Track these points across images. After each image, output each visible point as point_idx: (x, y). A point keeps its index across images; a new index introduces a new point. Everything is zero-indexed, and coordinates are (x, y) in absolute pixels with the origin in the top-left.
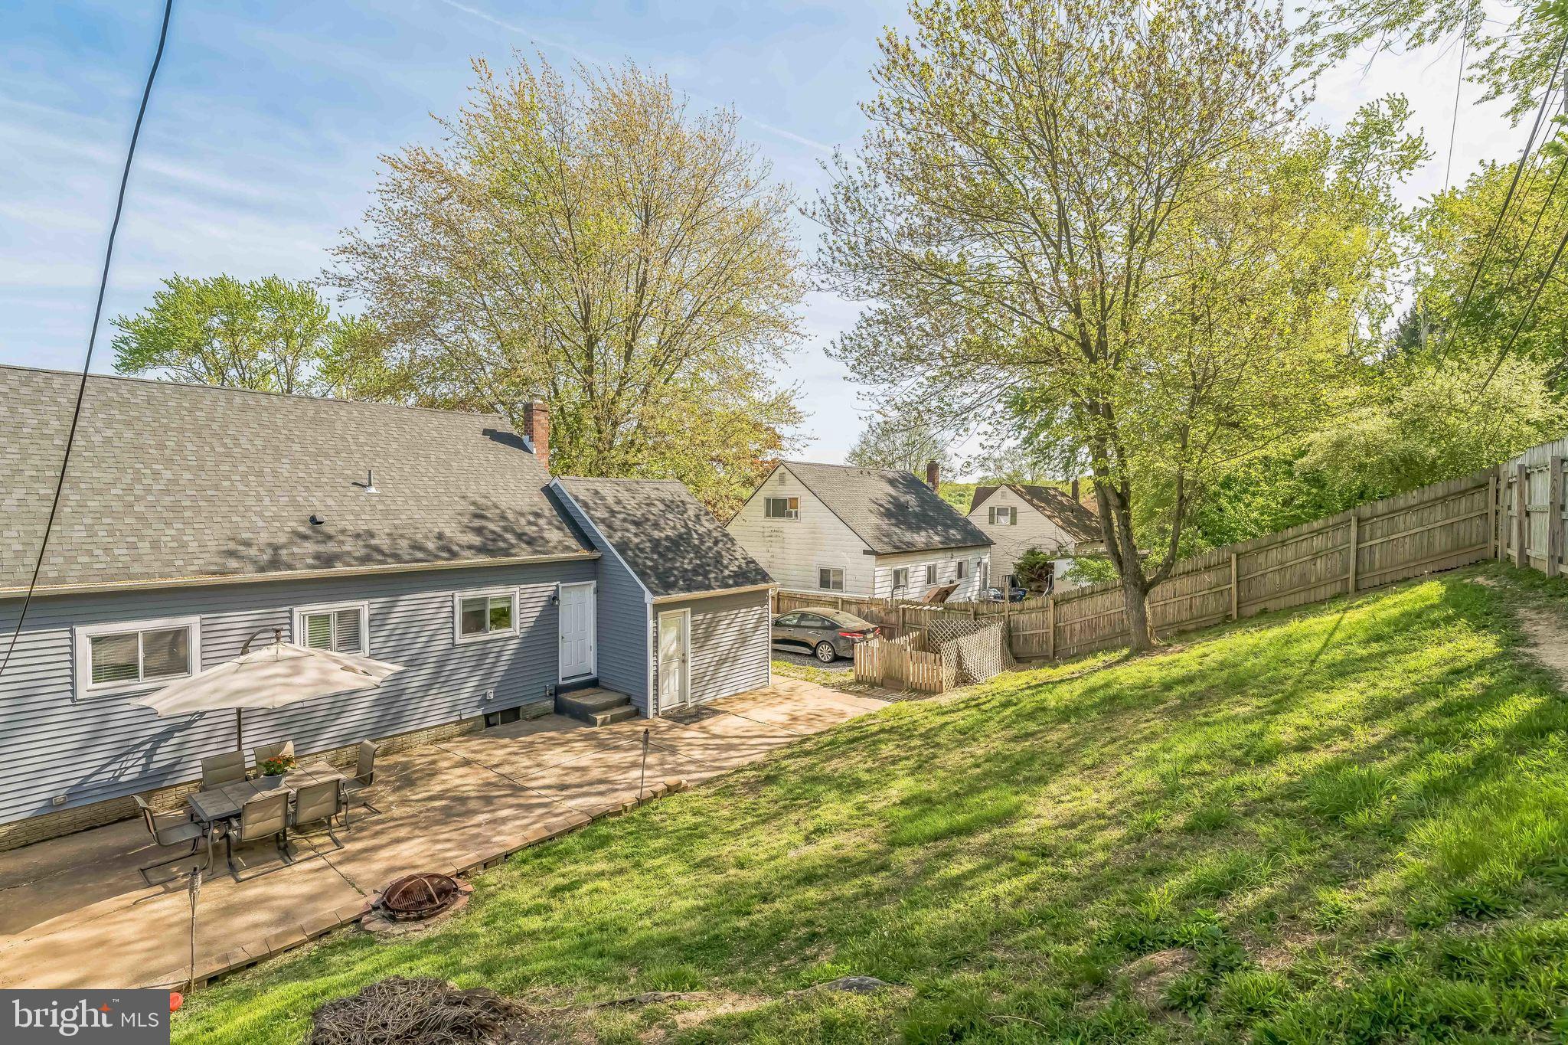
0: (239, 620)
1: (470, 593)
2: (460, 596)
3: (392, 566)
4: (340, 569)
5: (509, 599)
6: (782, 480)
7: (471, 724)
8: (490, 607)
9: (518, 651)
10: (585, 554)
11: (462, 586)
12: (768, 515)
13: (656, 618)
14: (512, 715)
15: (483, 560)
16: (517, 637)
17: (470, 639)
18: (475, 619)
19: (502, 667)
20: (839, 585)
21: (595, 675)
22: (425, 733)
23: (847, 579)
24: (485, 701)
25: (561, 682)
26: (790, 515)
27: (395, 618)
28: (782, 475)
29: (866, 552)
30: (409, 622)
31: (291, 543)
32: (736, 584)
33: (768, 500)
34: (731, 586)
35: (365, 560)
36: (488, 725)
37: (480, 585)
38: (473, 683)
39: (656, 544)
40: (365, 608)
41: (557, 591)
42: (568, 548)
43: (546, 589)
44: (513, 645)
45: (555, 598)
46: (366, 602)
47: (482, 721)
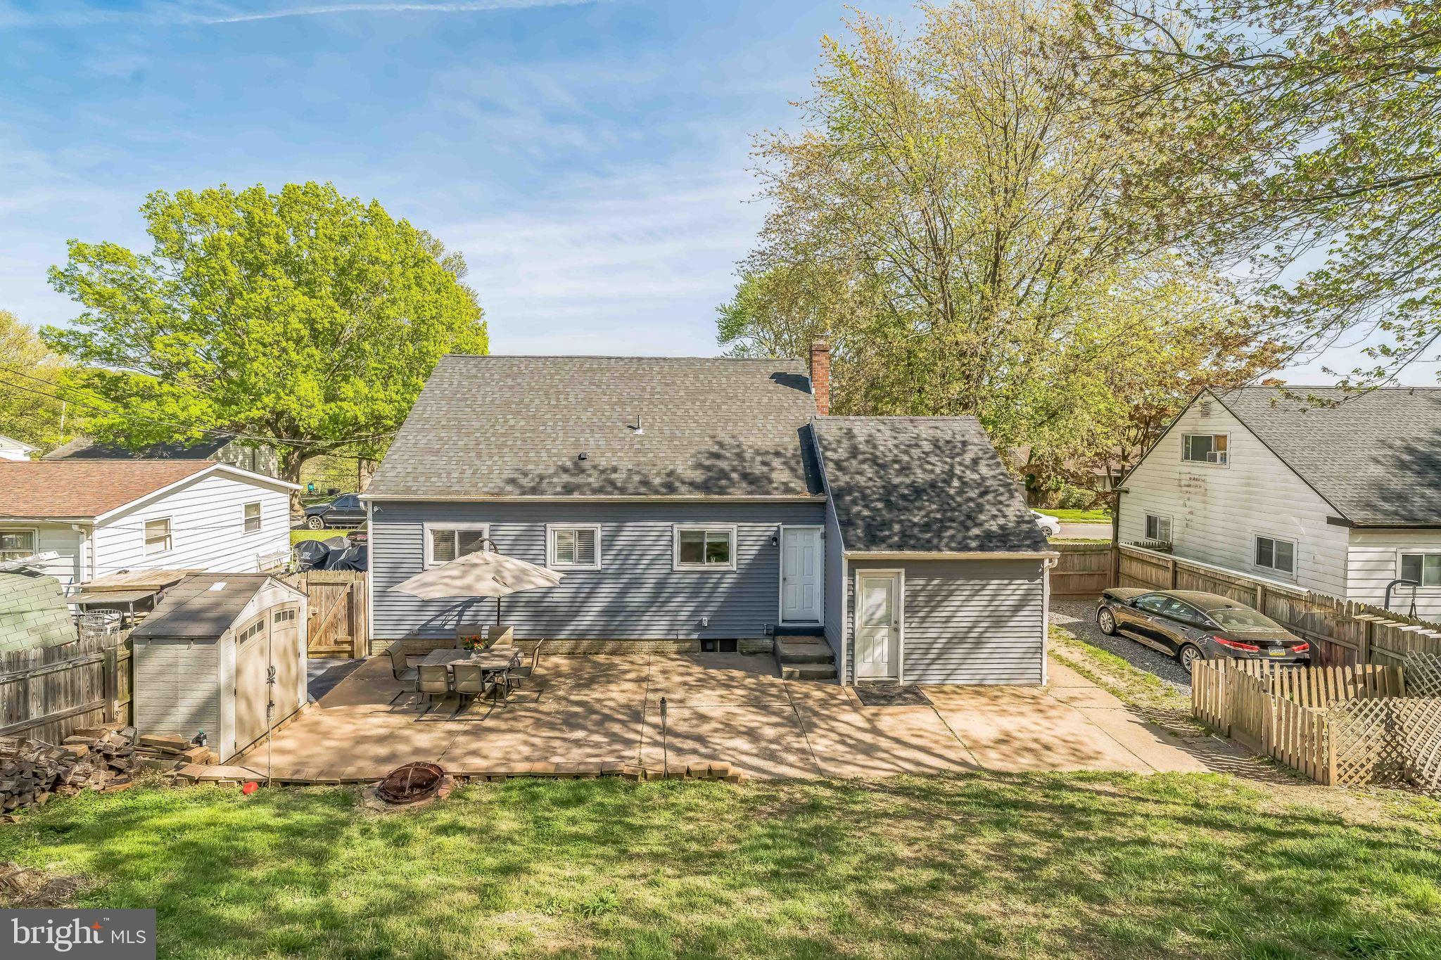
0: (511, 529)
1: (689, 526)
2: (678, 528)
3: (616, 497)
4: (576, 497)
5: (727, 535)
6: (1206, 412)
7: (688, 645)
8: (707, 540)
9: (737, 586)
10: (807, 496)
11: (680, 519)
12: (1187, 457)
13: (852, 574)
14: (729, 645)
15: (698, 496)
16: (734, 572)
17: (688, 567)
18: (692, 550)
19: (719, 599)
20: (1286, 563)
21: (821, 624)
22: (647, 643)
23: (1301, 558)
24: (699, 628)
25: (781, 624)
26: (1213, 459)
27: (621, 542)
28: (1206, 406)
29: (1331, 521)
30: (633, 545)
31: (555, 474)
32: (981, 548)
33: (1187, 438)
34: (970, 549)
35: (600, 490)
36: (704, 649)
37: (697, 519)
38: (690, 608)
39: (890, 489)
40: (599, 530)
41: (778, 532)
42: (788, 490)
43: (764, 530)
44: (729, 579)
45: (775, 539)
46: (599, 525)
47: (699, 644)
